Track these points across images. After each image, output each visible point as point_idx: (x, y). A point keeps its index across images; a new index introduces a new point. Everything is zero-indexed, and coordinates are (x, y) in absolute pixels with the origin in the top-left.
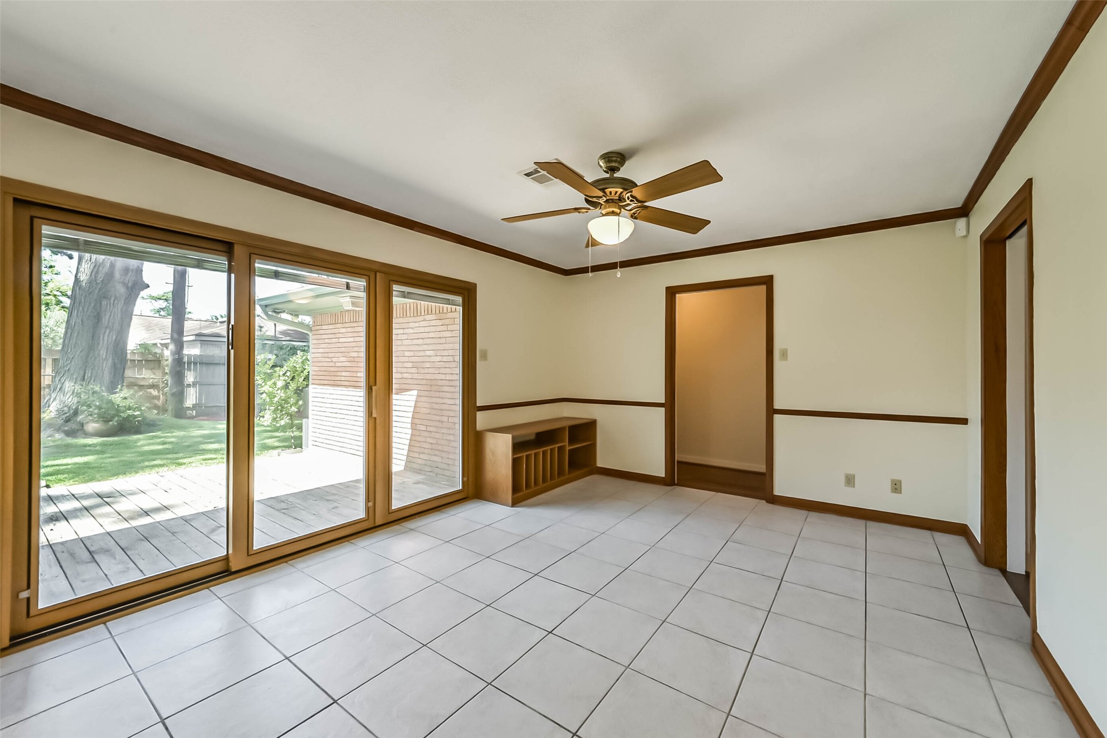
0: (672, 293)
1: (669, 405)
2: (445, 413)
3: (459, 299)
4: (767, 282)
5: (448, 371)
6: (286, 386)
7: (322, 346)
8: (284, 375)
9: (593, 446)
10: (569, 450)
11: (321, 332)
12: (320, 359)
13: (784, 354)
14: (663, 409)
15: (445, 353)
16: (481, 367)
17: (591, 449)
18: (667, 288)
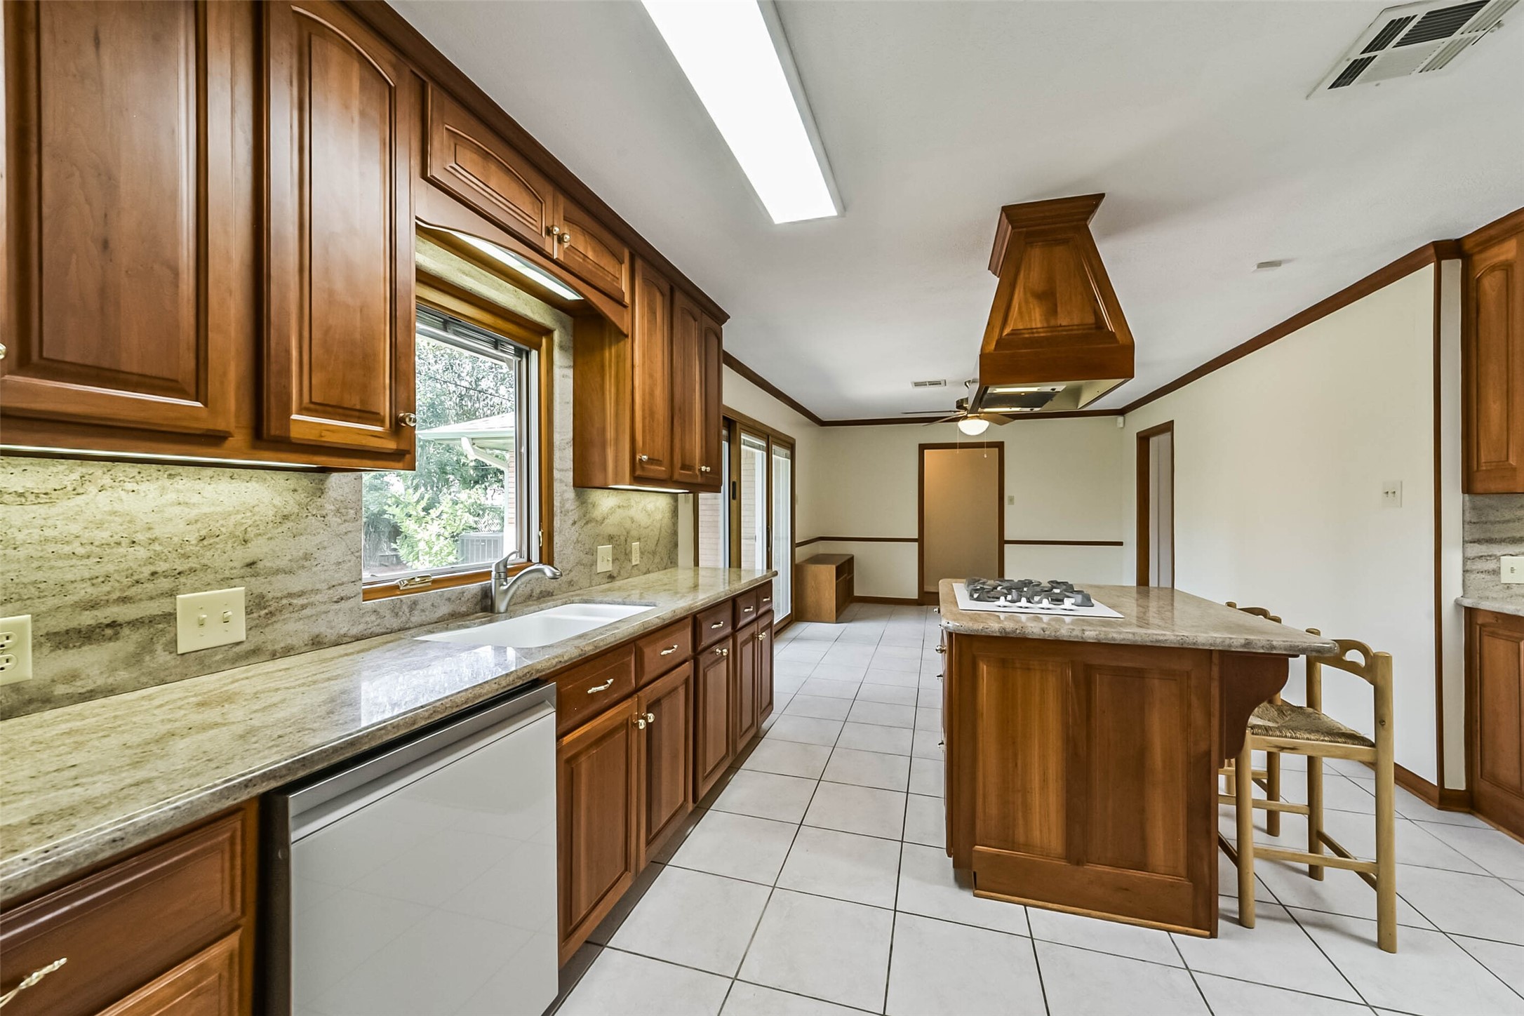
0: (923, 448)
1: (920, 540)
3: (789, 453)
4: (1000, 446)
9: (852, 578)
13: (1011, 500)
14: (917, 543)
18: (920, 445)
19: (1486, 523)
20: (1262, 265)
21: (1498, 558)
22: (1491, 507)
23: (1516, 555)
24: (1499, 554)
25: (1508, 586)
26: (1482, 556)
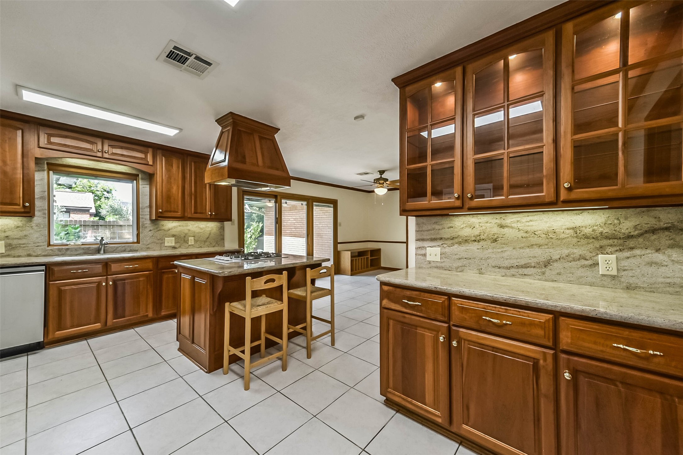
2: (323, 246)
3: (332, 205)
5: (325, 230)
6: (251, 237)
7: (270, 220)
8: (250, 232)
9: (380, 259)
10: (370, 259)
11: (269, 214)
12: (269, 226)
15: (323, 223)
16: (339, 228)
17: (379, 259)
19: (422, 231)
20: (356, 118)
21: (426, 248)
22: (423, 223)
23: (432, 247)
24: (426, 246)
25: (430, 262)
26: (420, 247)
